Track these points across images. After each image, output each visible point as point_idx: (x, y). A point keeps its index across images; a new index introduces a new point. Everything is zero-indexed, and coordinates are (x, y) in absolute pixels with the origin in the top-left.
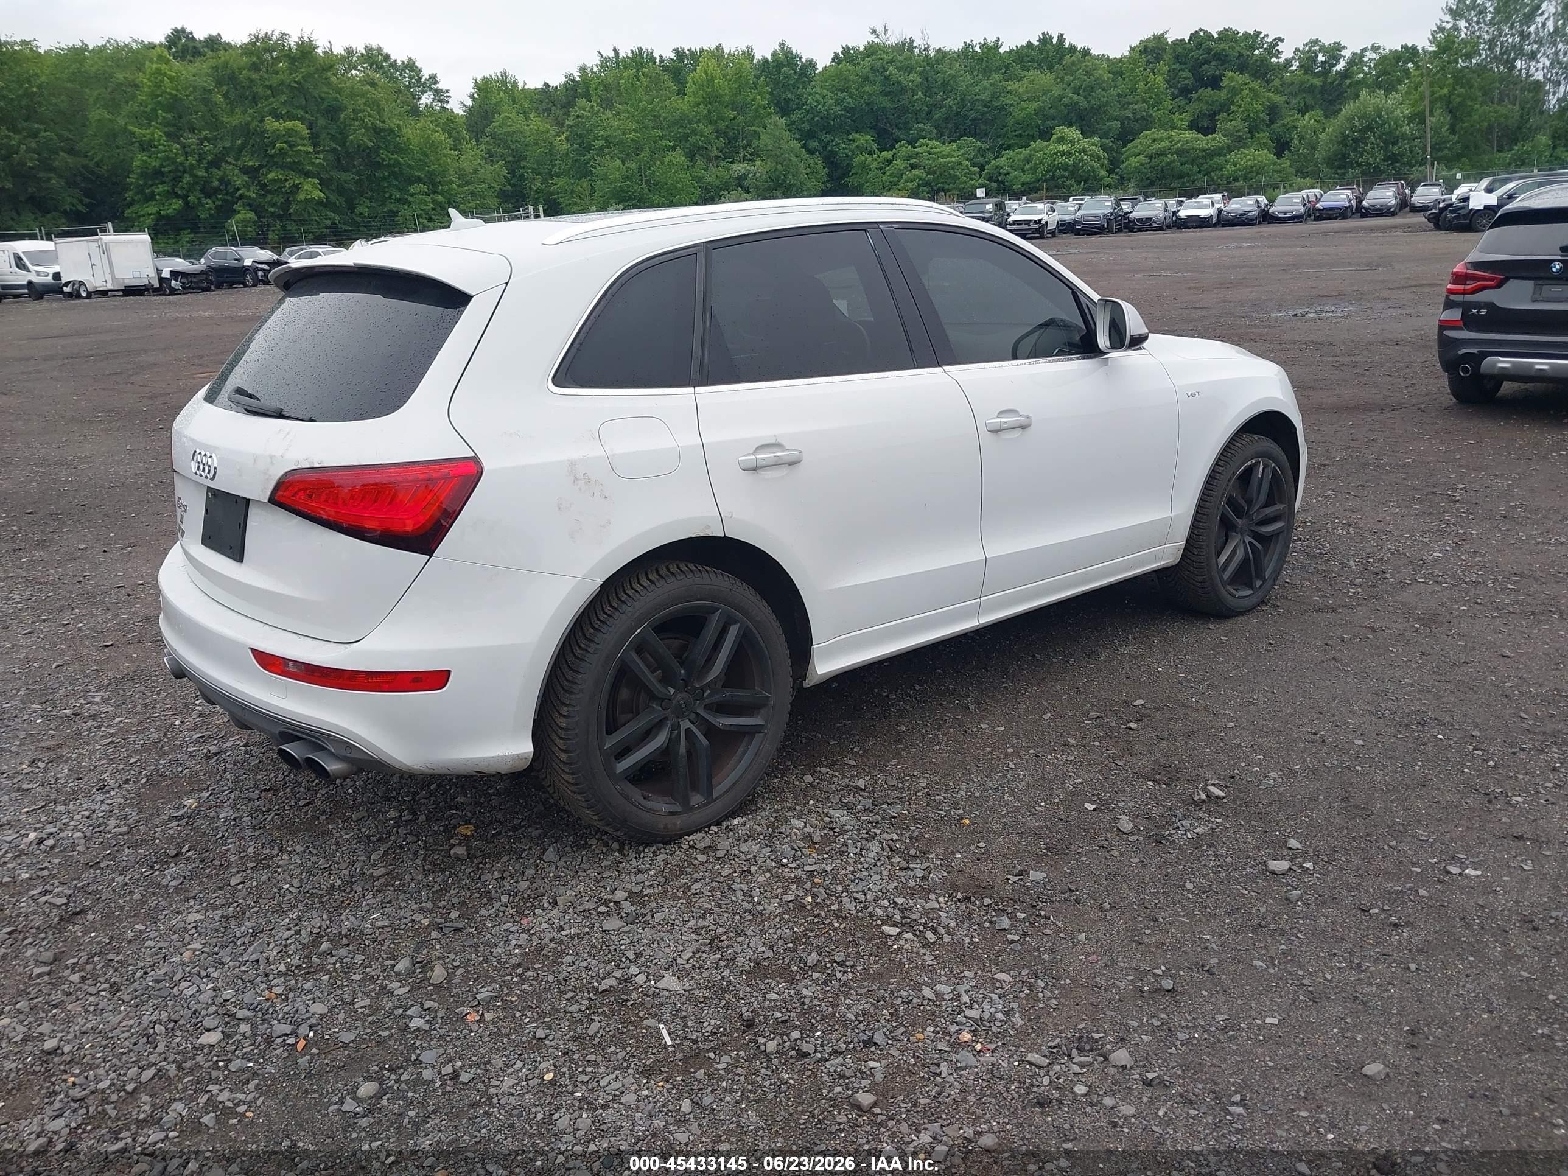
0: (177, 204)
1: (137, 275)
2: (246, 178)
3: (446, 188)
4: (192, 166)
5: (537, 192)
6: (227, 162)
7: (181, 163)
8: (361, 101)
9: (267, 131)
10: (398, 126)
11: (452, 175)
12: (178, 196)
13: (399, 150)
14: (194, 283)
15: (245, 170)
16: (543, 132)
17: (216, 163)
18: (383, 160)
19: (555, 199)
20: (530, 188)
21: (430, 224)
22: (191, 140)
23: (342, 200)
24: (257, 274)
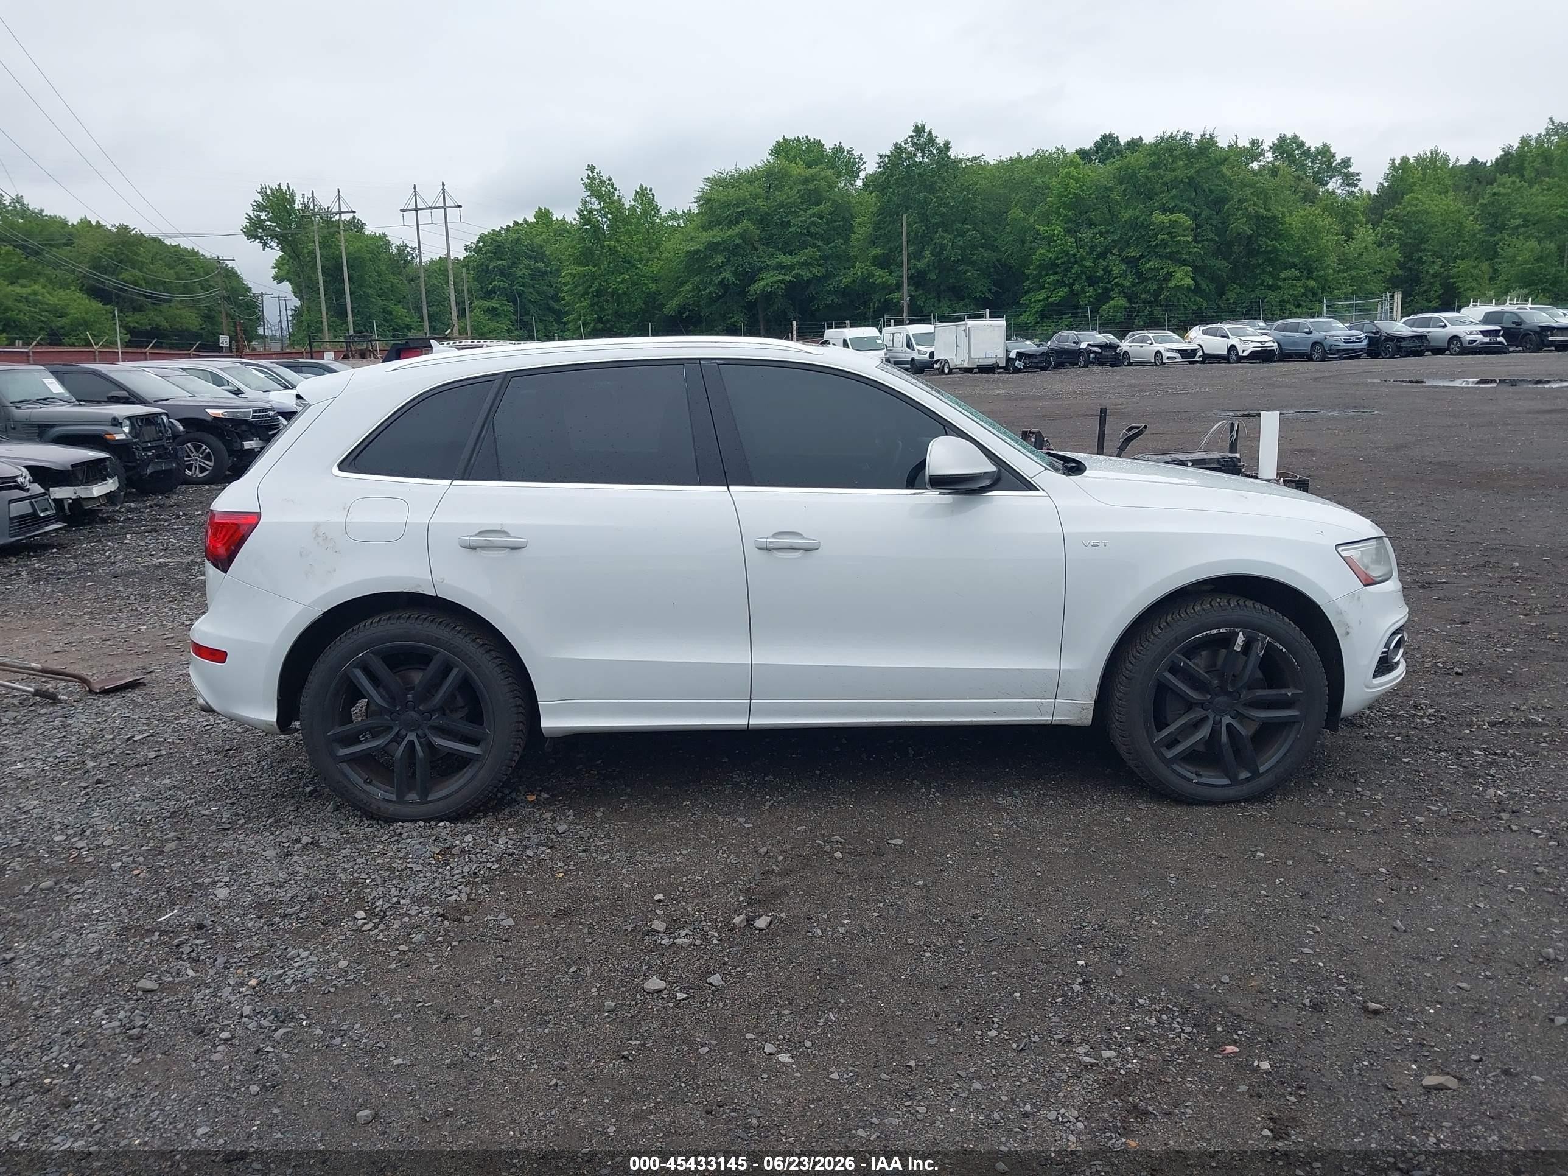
0: (1063, 292)
1: (989, 355)
2: (1124, 267)
3: (1321, 273)
4: (1083, 258)
5: (1433, 276)
6: (1111, 253)
7: (1074, 255)
8: (1249, 191)
9: (1152, 224)
10: (1283, 213)
11: (1332, 260)
12: (1065, 285)
13: (1279, 236)
14: (1034, 363)
15: (1127, 261)
16: (1452, 212)
17: (1103, 255)
18: (1260, 246)
19: (1454, 283)
20: (1427, 272)
21: (1298, 310)
22: (1086, 234)
23: (1213, 287)
24: (1089, 356)
